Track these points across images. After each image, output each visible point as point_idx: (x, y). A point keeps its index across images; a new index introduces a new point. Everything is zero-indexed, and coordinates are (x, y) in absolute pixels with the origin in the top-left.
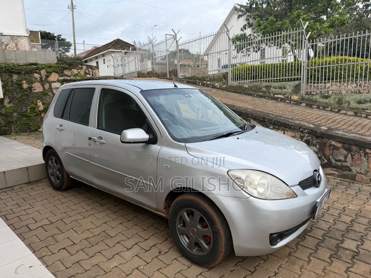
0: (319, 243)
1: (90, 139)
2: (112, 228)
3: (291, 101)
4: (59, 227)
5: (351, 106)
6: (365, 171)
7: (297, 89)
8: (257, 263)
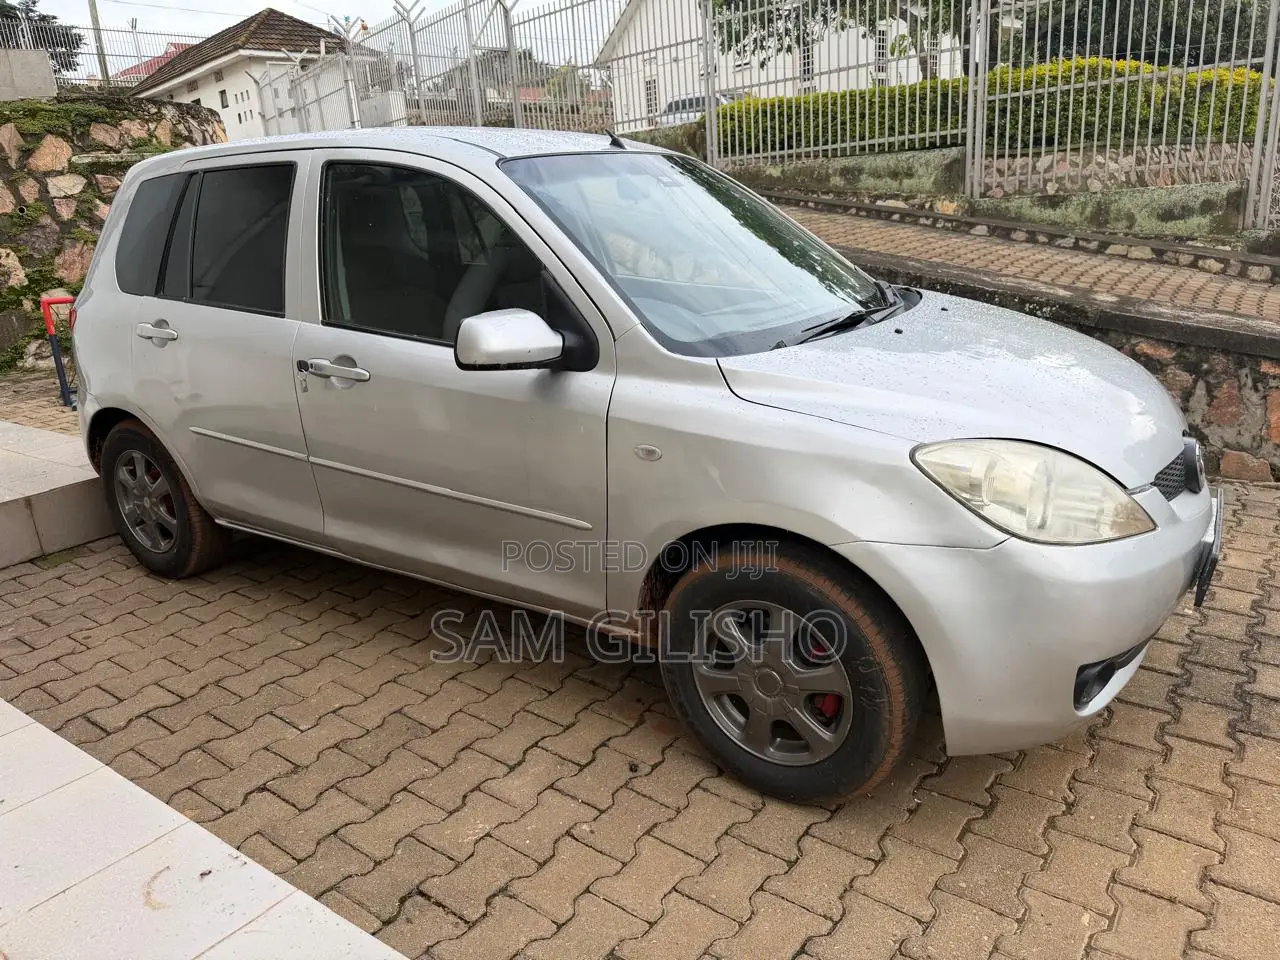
0: (1177, 686)
1: (303, 366)
2: (424, 697)
3: (936, 220)
4: (216, 712)
5: (1136, 229)
6: (1254, 438)
7: (952, 177)
8: (989, 776)
